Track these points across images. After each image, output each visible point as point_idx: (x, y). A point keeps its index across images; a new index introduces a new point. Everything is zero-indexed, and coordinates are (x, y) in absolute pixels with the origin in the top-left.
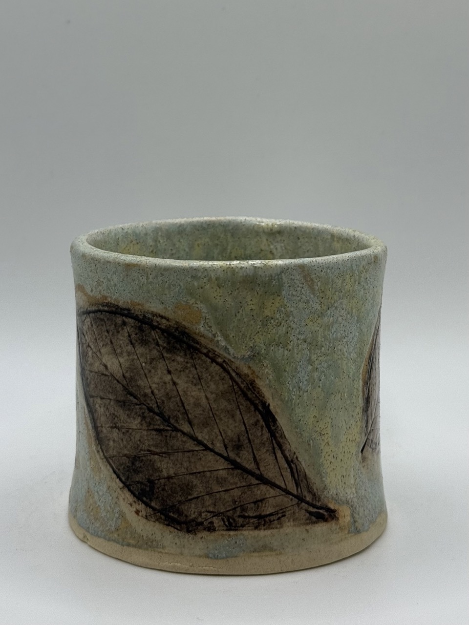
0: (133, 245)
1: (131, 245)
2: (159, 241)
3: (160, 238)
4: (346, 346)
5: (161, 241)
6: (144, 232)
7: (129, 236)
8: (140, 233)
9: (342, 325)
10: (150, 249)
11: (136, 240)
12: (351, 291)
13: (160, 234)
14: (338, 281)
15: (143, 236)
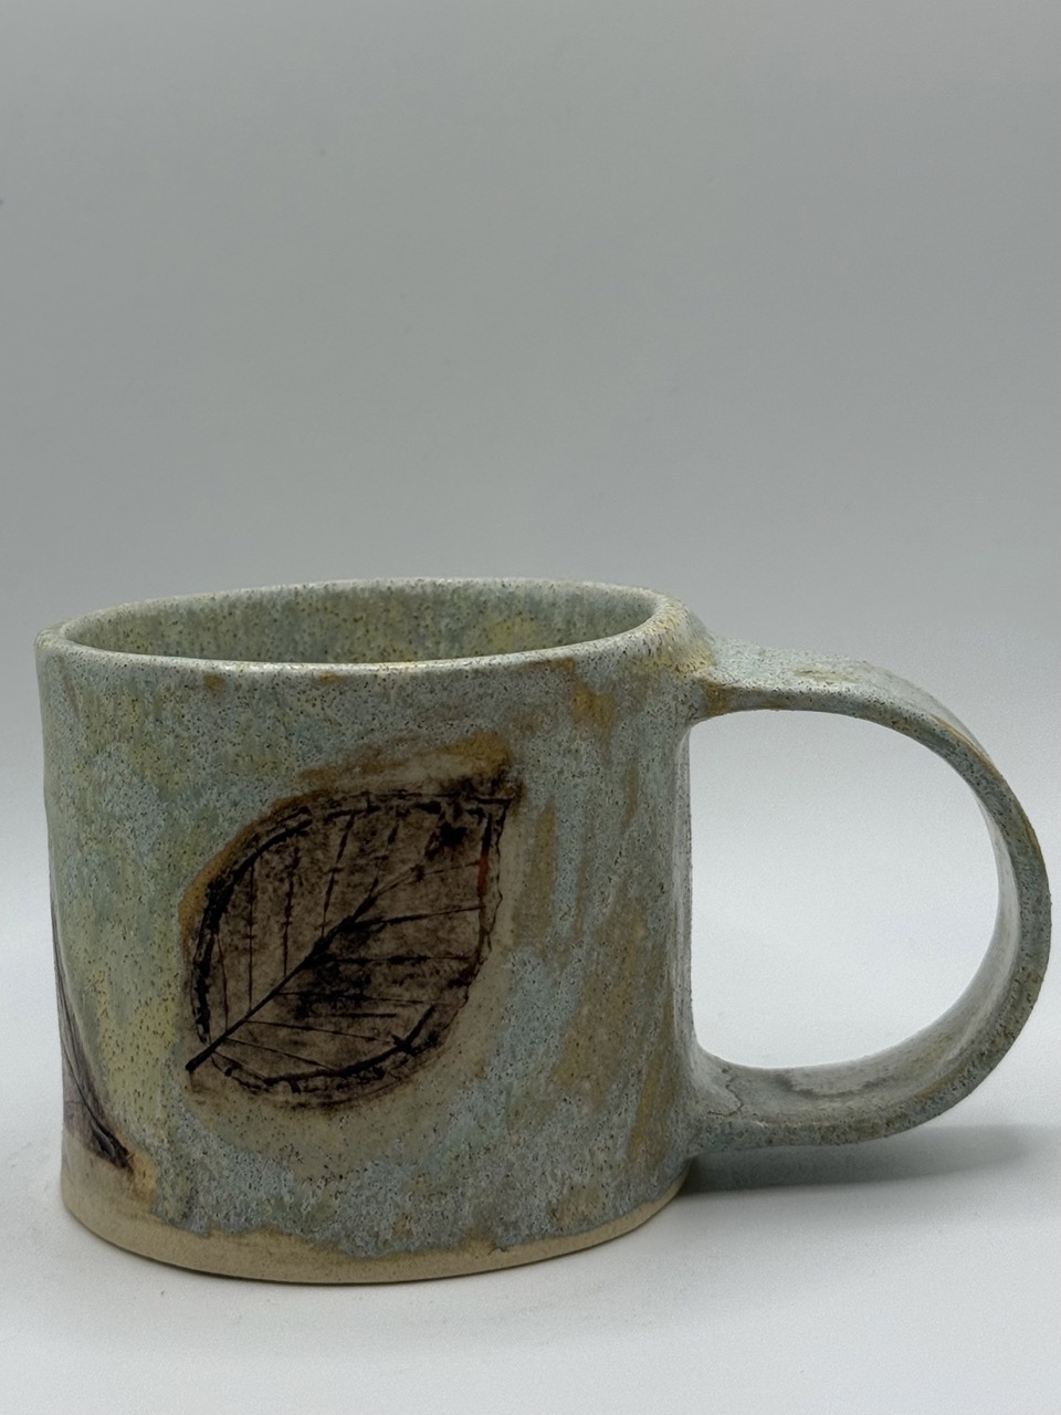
0: (522, 620)
1: (518, 620)
2: (575, 625)
3: (576, 617)
4: (132, 836)
5: (578, 625)
6: (551, 599)
7: (516, 602)
8: (541, 601)
9: (122, 793)
10: (555, 636)
11: (530, 612)
12: (136, 732)
13: (577, 609)
14: (107, 702)
15: (546, 606)
